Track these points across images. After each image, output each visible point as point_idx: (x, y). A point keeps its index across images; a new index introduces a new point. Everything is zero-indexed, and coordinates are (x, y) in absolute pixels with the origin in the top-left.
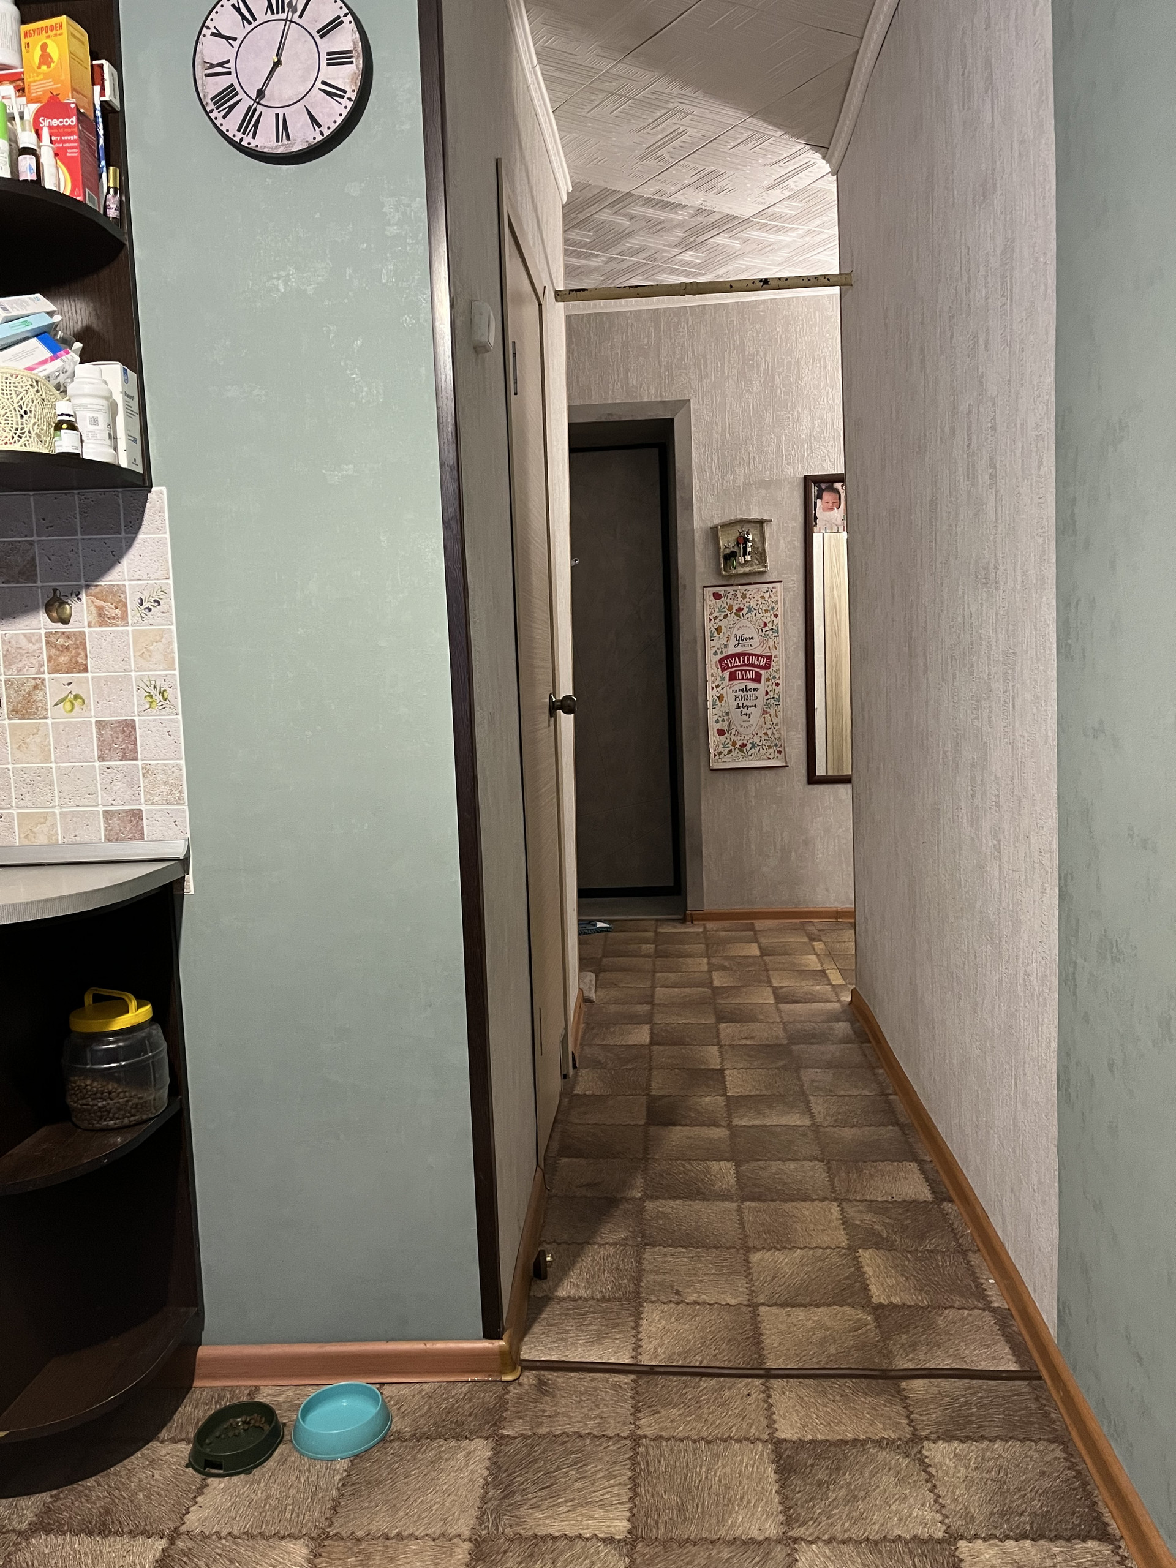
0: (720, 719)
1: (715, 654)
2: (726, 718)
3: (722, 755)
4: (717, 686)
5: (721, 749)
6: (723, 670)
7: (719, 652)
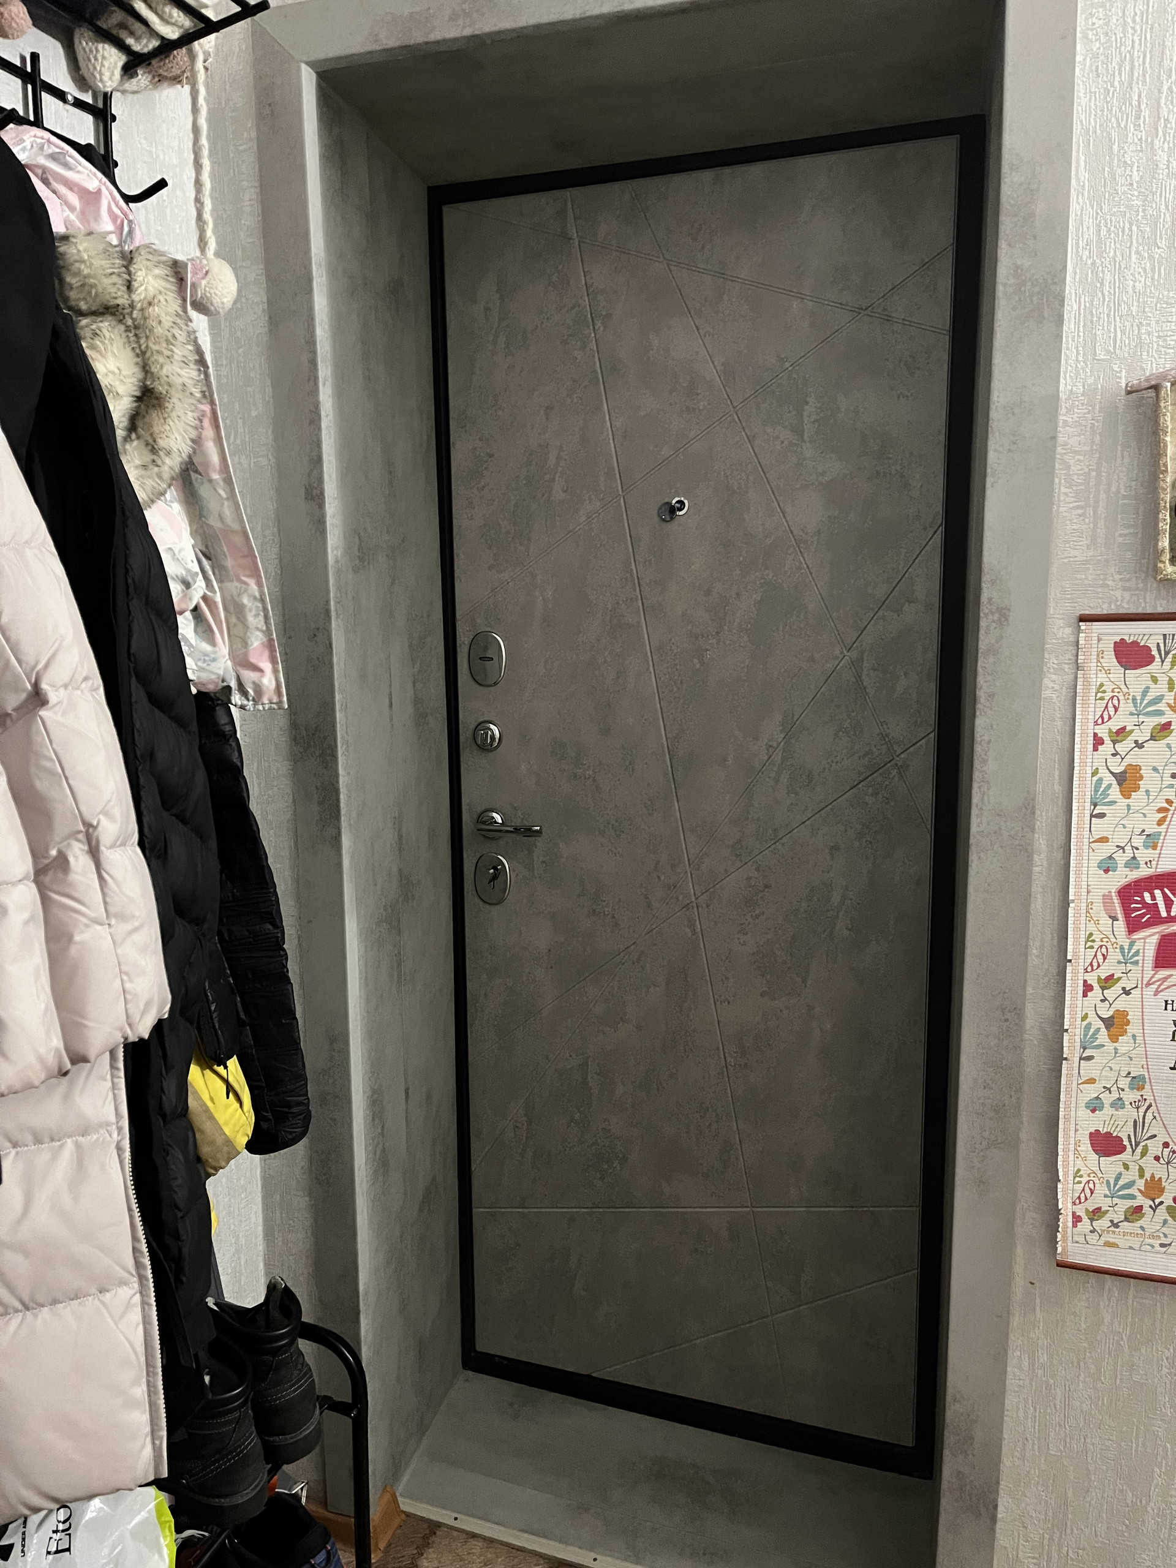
0: (1107, 1099)
1: (1108, 866)
2: (1130, 1096)
3: (1102, 1224)
4: (1108, 982)
5: (1100, 1200)
6: (1133, 926)
7: (1121, 858)
